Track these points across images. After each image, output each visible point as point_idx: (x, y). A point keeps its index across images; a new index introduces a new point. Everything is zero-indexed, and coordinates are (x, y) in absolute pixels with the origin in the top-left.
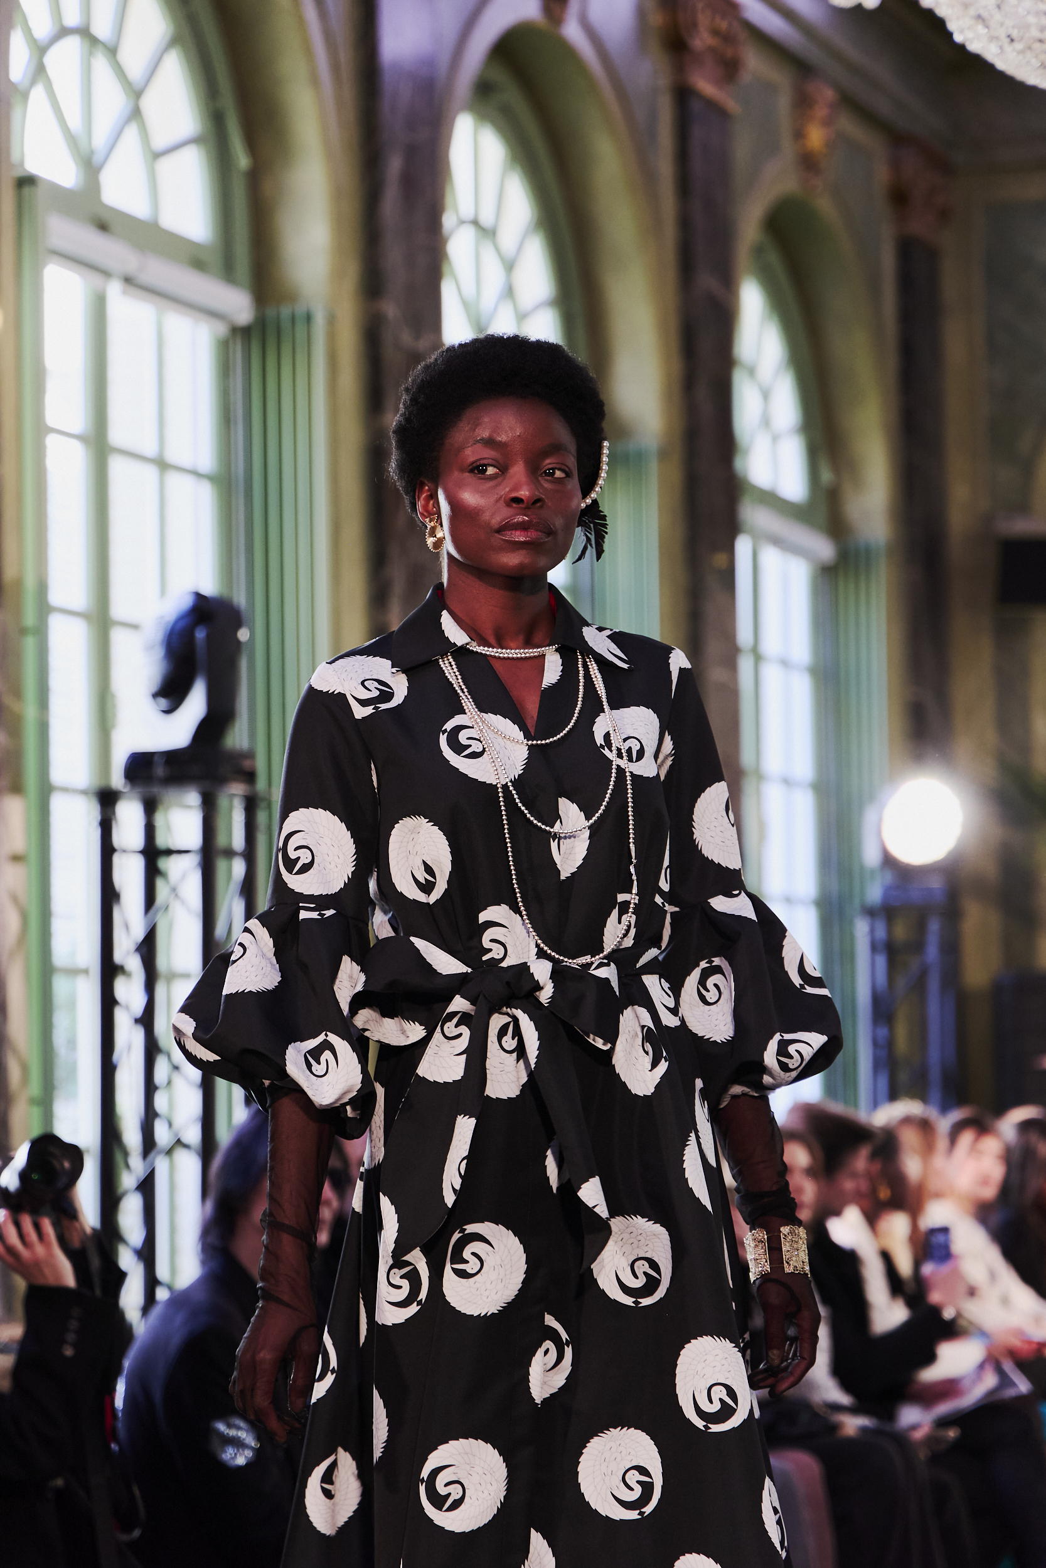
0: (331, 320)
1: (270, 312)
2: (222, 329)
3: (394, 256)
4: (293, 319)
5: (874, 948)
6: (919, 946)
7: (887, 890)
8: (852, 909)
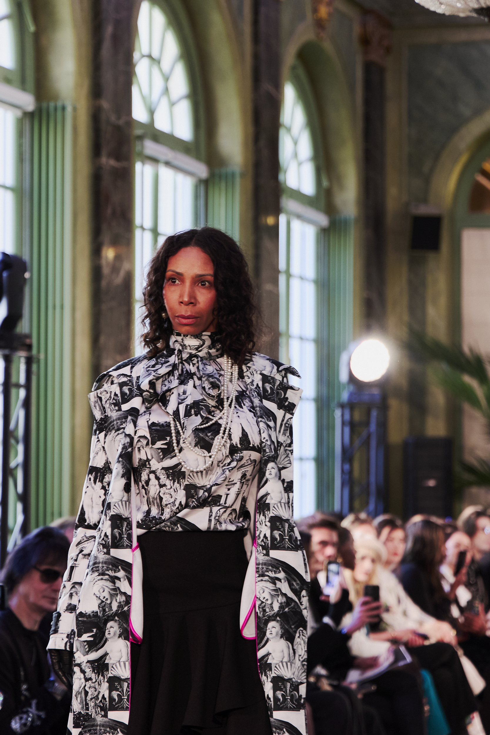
0: (75, 109)
1: (44, 105)
2: (19, 113)
3: (107, 77)
4: (56, 109)
5: (343, 424)
6: (367, 423)
7: (351, 395)
8: (334, 404)
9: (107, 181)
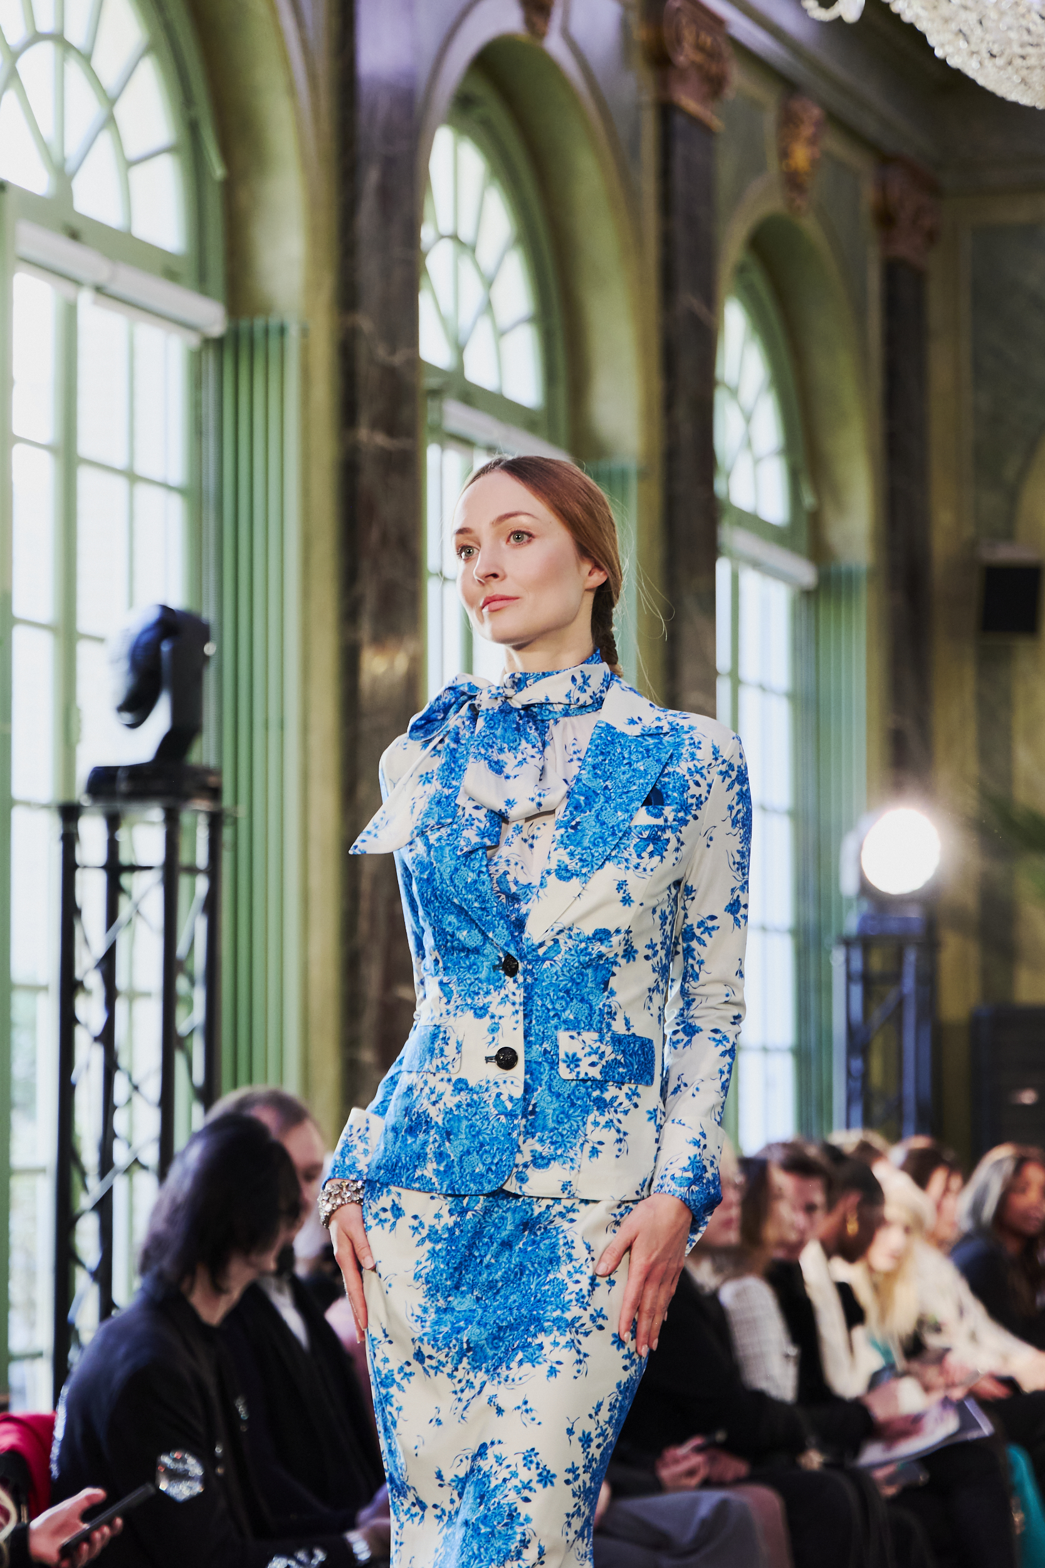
0: (305, 333)
1: (244, 324)
2: (194, 341)
3: (370, 269)
4: (267, 332)
5: (849, 978)
6: (896, 977)
7: (864, 920)
8: (830, 938)
9: (369, 476)
